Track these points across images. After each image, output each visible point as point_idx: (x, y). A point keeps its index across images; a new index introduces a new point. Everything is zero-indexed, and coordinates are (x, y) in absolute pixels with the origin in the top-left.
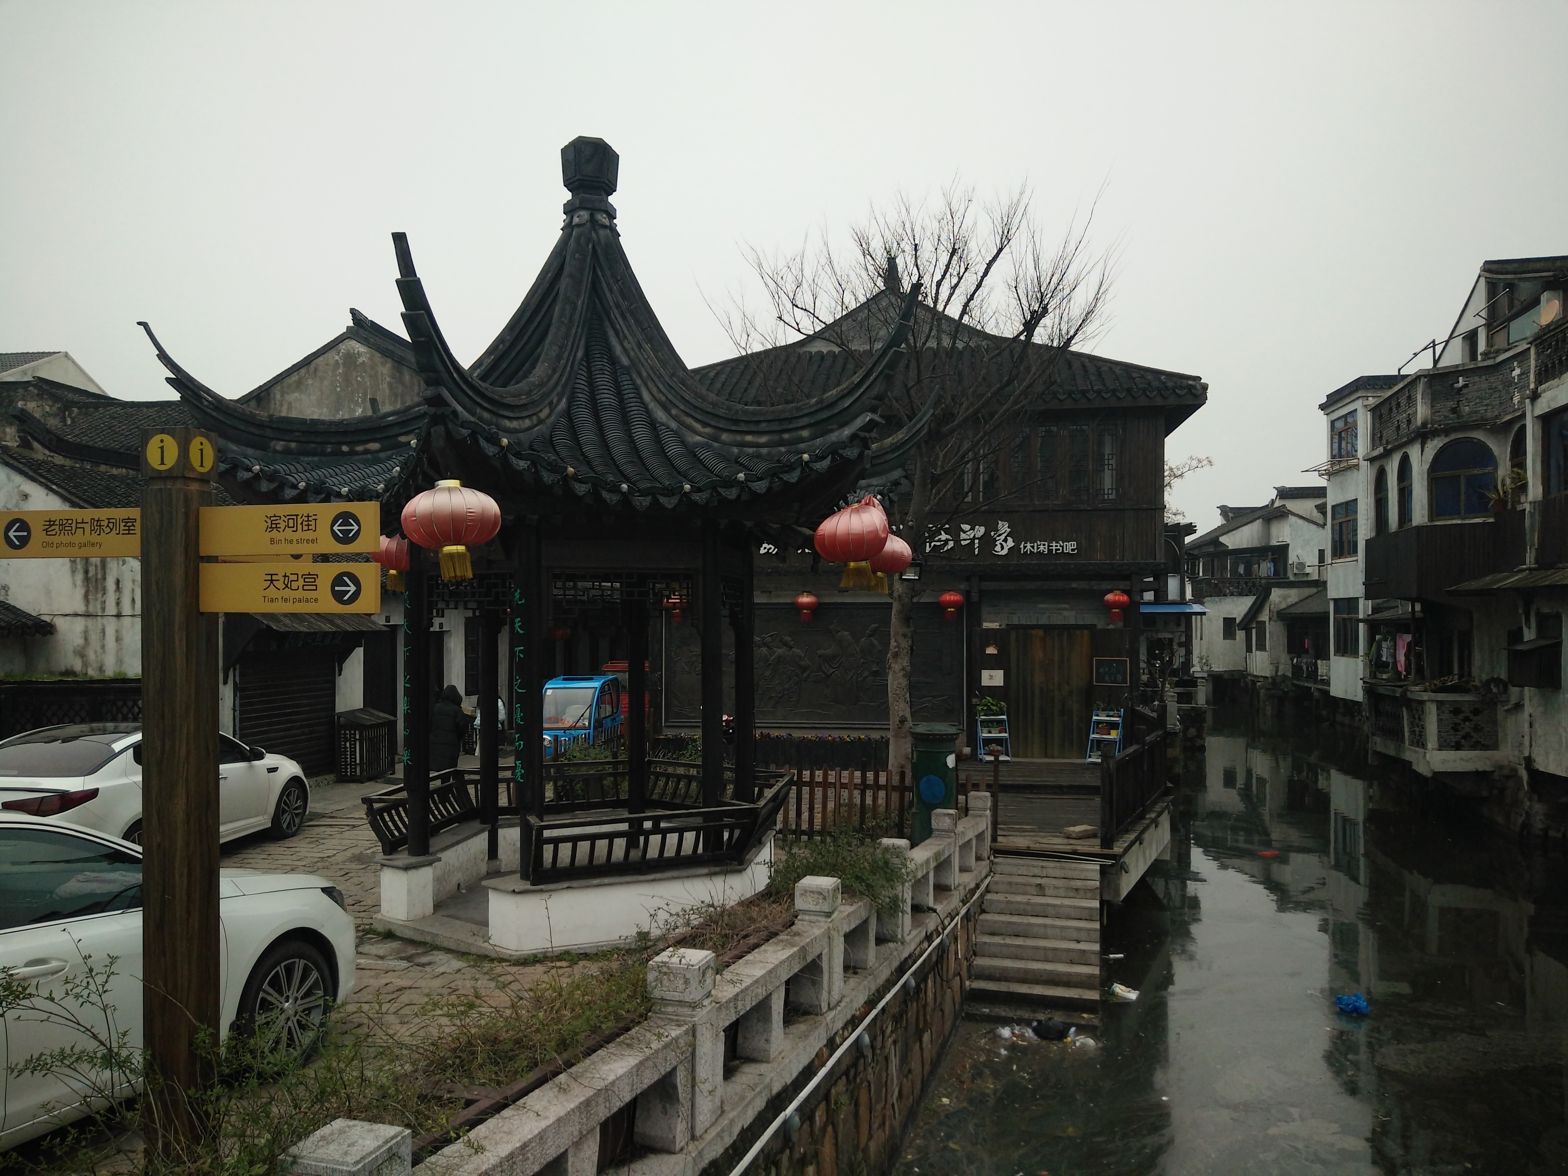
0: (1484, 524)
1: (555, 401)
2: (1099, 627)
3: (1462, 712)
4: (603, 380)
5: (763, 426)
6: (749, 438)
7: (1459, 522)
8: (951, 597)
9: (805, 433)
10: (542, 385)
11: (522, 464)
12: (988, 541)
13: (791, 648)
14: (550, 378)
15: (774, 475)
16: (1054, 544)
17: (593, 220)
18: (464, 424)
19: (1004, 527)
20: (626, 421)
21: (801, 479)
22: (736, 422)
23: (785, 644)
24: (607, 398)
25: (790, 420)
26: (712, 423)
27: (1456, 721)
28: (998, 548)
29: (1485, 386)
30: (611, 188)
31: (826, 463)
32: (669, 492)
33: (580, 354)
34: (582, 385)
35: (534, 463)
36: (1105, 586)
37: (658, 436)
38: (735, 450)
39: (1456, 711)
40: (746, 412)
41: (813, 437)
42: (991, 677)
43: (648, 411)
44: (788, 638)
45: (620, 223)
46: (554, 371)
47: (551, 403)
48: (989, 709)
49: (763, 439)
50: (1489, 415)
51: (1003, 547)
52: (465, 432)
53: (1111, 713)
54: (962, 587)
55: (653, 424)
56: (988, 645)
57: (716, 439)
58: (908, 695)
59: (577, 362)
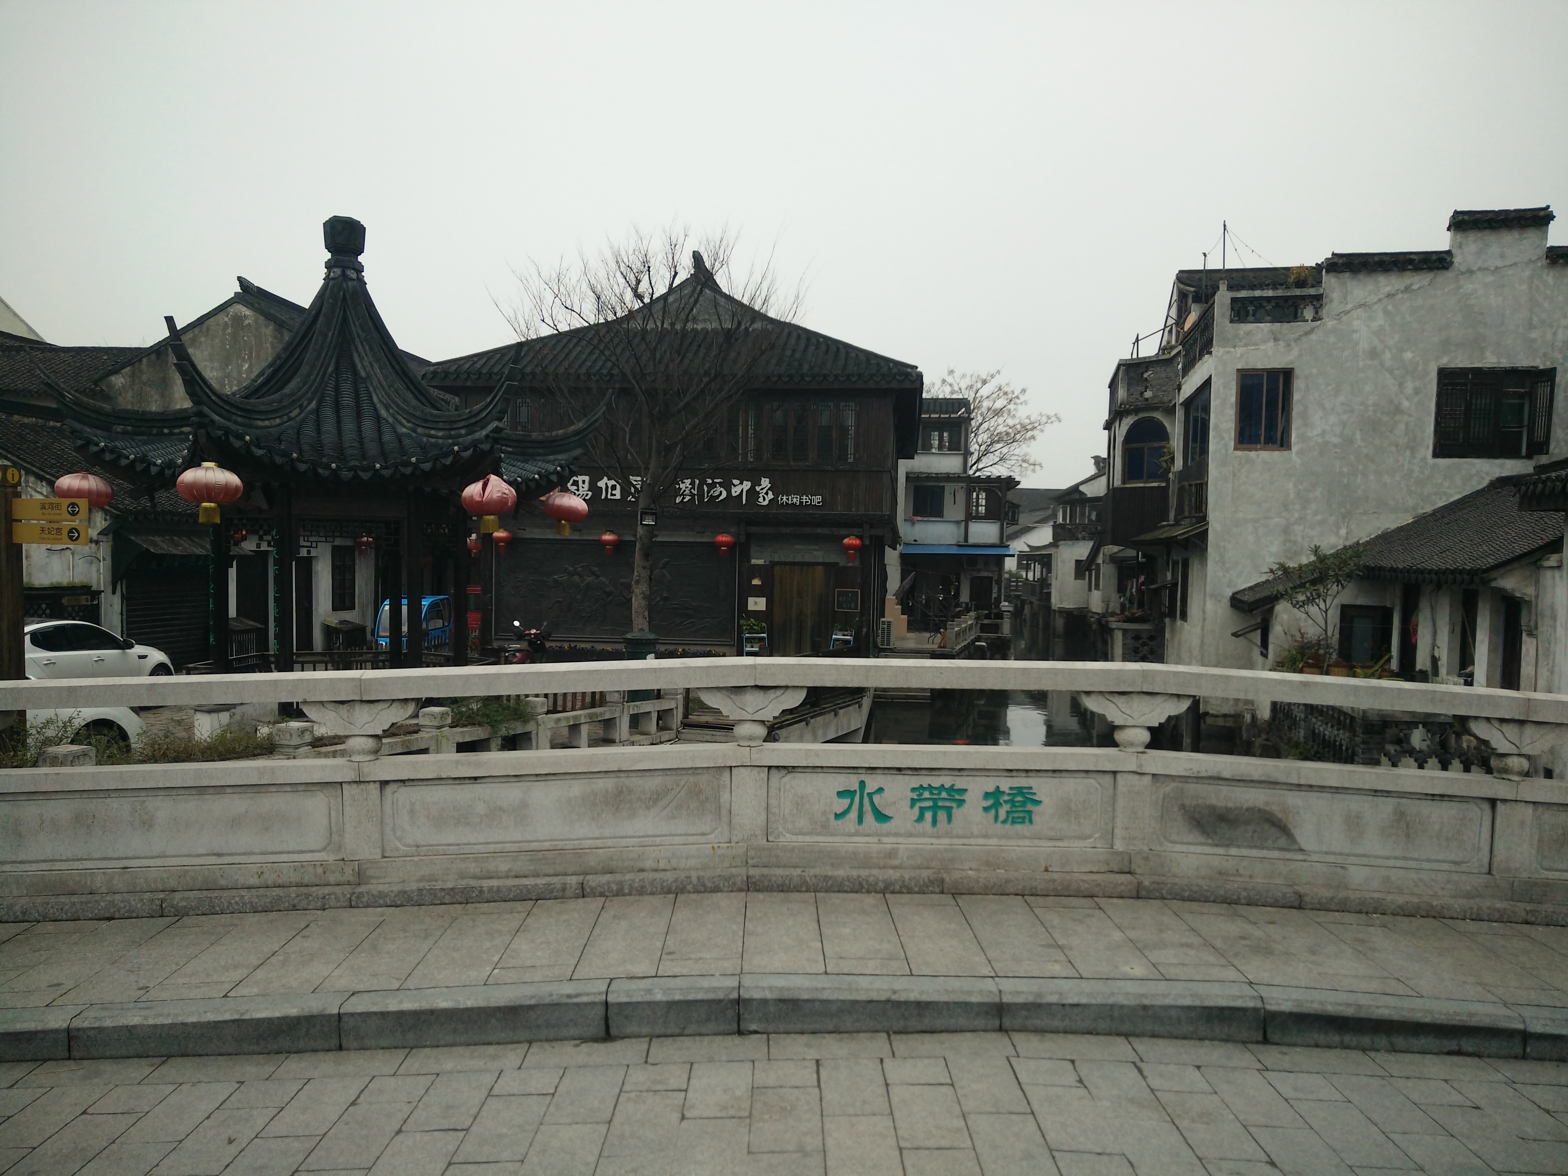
0: (1158, 487)
1: (305, 403)
2: (841, 564)
3: (1141, 638)
4: (346, 388)
5: (441, 425)
6: (433, 432)
7: (1142, 485)
8: (723, 538)
9: (463, 432)
10: (292, 394)
11: (260, 452)
12: (753, 494)
13: (598, 577)
14: (299, 389)
15: (436, 459)
16: (804, 497)
17: (344, 275)
18: (220, 428)
19: (765, 483)
20: (359, 416)
21: (452, 464)
22: (426, 421)
23: (594, 573)
24: (347, 400)
25: (456, 422)
26: (412, 420)
27: (1137, 645)
28: (761, 499)
29: (1163, 375)
30: (361, 251)
31: (470, 452)
32: (365, 469)
33: (330, 369)
34: (330, 390)
35: (269, 451)
36: (842, 532)
37: (379, 427)
38: (425, 439)
39: (1137, 638)
40: (431, 414)
41: (467, 434)
42: (756, 603)
43: (376, 409)
44: (596, 569)
45: (367, 275)
46: (304, 384)
47: (301, 406)
48: (751, 628)
49: (440, 434)
50: (1166, 399)
51: (765, 499)
52: (220, 433)
53: (846, 633)
54: (733, 530)
55: (378, 418)
56: (754, 578)
57: (415, 431)
58: (646, 613)
59: (327, 375)
